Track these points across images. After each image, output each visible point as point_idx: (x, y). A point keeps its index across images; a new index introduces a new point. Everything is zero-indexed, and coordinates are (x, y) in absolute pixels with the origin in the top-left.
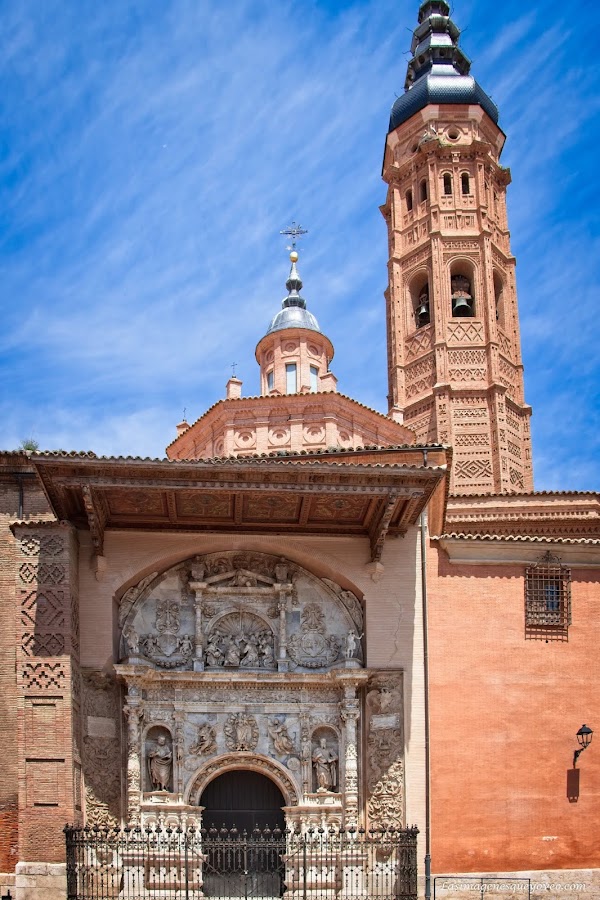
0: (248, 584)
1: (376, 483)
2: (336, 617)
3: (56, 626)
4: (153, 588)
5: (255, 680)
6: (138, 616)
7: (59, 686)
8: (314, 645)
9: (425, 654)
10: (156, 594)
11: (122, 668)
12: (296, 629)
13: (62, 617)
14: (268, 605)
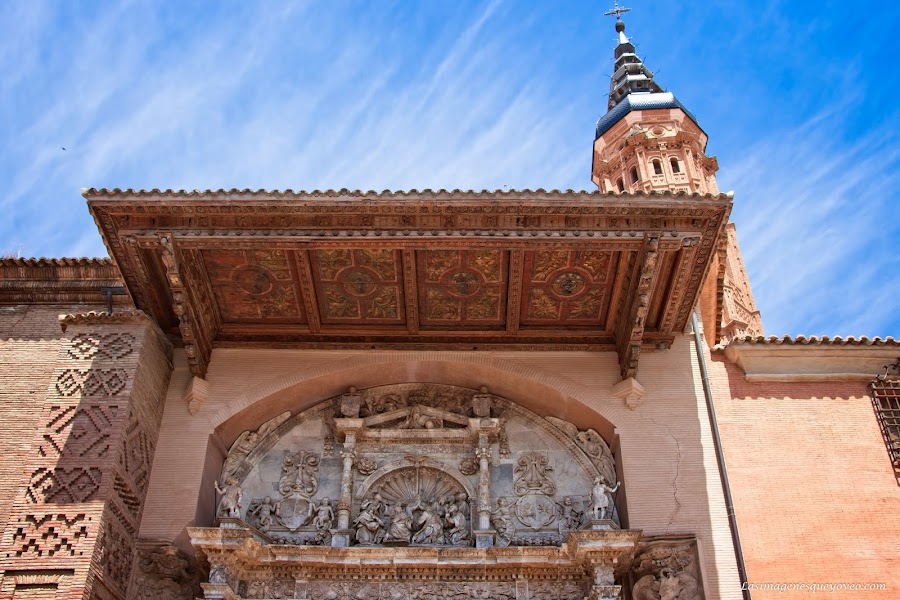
0: (430, 424)
1: (624, 226)
2: (572, 470)
3: (94, 456)
4: (281, 434)
5: (435, 561)
6: (253, 474)
7: (73, 552)
8: (537, 512)
9: (730, 511)
10: (285, 443)
11: (200, 534)
12: (506, 489)
13: (106, 442)
14: (461, 456)
